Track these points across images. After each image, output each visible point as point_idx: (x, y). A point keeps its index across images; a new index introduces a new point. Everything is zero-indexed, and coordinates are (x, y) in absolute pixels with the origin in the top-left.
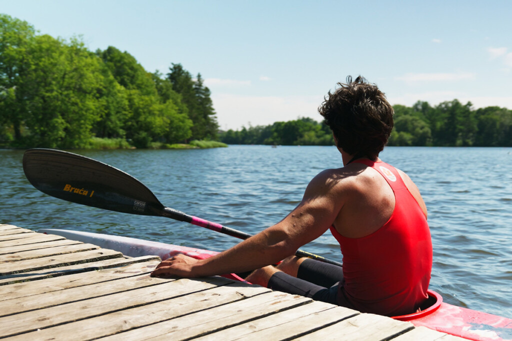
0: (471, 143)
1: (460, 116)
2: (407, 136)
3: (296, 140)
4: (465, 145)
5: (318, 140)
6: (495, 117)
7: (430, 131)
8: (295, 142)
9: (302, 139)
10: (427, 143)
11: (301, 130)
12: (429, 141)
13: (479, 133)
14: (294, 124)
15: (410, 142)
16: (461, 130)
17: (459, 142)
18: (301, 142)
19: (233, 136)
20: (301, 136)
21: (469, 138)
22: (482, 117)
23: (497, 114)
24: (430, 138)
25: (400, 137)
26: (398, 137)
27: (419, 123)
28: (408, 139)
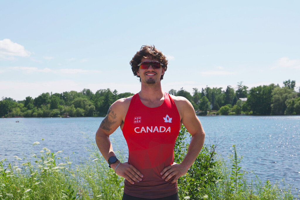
2: (81, 110)
5: (22, 114)
7: (94, 107)
8: (6, 115)
9: (11, 113)
12: (95, 113)
15: (83, 114)
20: (10, 111)
24: (95, 111)
25: (77, 111)
26: (76, 111)
27: (88, 102)
28: (82, 112)
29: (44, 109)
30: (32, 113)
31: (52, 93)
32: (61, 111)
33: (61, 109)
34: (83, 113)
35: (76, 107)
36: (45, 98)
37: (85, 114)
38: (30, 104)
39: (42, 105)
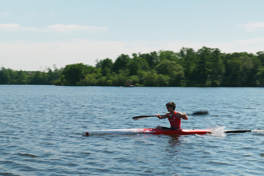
0: (218, 83)
1: (208, 61)
2: (166, 78)
3: (79, 81)
4: (214, 85)
5: (96, 81)
6: (238, 61)
7: (183, 73)
8: (78, 83)
9: (84, 80)
10: (182, 83)
11: (83, 72)
12: (183, 82)
13: (226, 74)
14: (77, 67)
15: (167, 83)
16: (210, 73)
17: (209, 82)
18: (83, 83)
19: (41, 76)
20: (83, 78)
21: (217, 79)
22: (229, 61)
23: (240, 59)
24: (183, 79)
25: (160, 78)
26: (158, 79)
27: (176, 67)
28: (166, 80)
29: (122, 75)
30: (106, 80)
31: (139, 54)
32: (142, 79)
33: (141, 76)
34: (168, 81)
35: (158, 73)
36: (125, 61)
37: (169, 83)
38: (106, 68)
39: (120, 71)
